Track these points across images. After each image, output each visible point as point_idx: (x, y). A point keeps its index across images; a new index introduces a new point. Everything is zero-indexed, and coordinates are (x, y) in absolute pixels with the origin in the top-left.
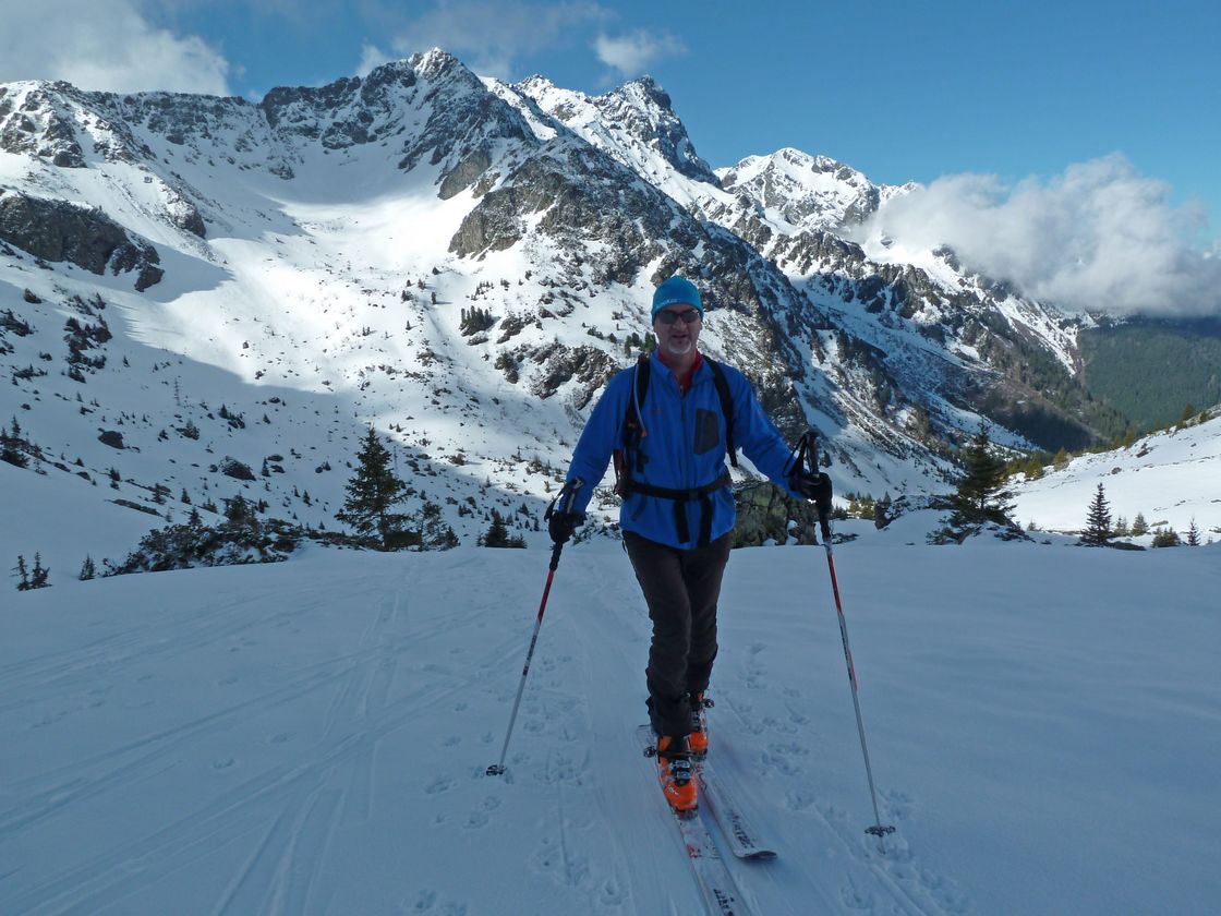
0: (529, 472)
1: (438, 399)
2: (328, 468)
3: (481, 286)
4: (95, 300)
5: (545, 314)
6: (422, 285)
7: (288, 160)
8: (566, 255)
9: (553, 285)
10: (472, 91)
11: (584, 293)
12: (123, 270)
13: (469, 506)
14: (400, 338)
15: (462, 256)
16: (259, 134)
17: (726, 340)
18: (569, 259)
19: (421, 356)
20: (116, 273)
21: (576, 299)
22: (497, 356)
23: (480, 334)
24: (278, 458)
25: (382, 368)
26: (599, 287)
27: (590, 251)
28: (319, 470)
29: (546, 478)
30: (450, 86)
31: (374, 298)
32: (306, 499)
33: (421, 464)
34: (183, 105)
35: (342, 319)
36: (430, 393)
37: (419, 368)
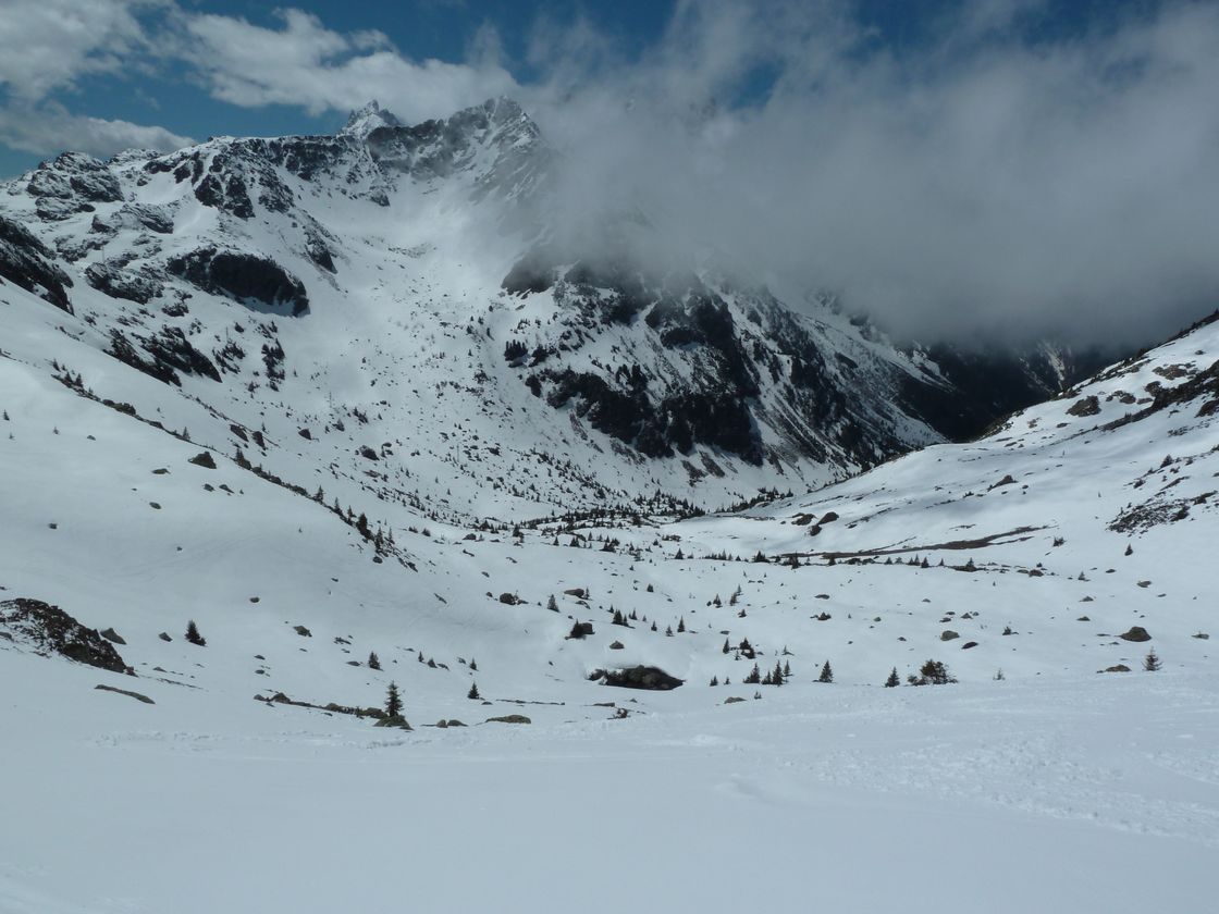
0: (539, 462)
1: (486, 408)
2: (418, 454)
3: (522, 322)
4: (271, 326)
5: (564, 348)
6: (481, 321)
7: (386, 190)
8: (584, 300)
9: (571, 324)
10: (529, 140)
11: (593, 332)
12: (284, 301)
13: (500, 483)
14: (464, 360)
15: (510, 293)
16: (364, 168)
17: (695, 368)
18: (585, 304)
19: (477, 376)
20: (280, 304)
21: (587, 336)
22: (528, 376)
23: (518, 359)
24: (389, 445)
25: (451, 384)
26: (605, 326)
27: (602, 298)
28: (413, 455)
29: (549, 466)
30: (513, 133)
31: (448, 330)
32: (407, 474)
33: (473, 452)
34: (310, 146)
35: (426, 344)
36: (481, 404)
37: (474, 385)
